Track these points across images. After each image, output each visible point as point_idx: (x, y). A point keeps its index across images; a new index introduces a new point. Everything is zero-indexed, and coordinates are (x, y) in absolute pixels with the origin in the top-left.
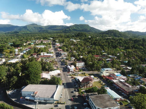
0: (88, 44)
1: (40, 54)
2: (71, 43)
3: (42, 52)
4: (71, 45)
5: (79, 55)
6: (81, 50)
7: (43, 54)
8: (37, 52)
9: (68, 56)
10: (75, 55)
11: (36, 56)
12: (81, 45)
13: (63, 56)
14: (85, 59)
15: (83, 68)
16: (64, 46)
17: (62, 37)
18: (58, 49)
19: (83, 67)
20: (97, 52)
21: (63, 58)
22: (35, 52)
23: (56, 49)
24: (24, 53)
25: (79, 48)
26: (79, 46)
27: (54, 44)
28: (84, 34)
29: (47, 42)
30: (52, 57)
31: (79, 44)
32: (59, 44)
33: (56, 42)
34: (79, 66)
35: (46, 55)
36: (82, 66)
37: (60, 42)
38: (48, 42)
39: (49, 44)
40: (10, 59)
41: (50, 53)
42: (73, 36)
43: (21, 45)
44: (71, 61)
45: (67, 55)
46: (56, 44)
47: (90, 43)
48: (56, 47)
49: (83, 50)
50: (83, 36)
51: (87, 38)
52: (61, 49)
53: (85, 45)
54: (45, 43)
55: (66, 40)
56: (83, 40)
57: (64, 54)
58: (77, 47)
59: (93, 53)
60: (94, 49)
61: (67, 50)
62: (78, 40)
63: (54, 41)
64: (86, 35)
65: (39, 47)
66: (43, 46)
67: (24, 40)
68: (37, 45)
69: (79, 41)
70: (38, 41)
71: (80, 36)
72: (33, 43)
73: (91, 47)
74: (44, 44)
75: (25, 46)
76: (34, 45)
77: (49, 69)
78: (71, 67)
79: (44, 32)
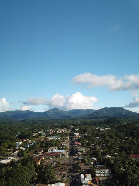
0: (121, 134)
1: (47, 151)
2: (96, 133)
3: (51, 146)
4: (95, 137)
5: (104, 154)
6: (109, 144)
7: (51, 150)
8: (44, 147)
9: (87, 155)
10: (97, 153)
11: (42, 153)
12: (111, 136)
13: (79, 153)
14: (113, 162)
15: (107, 182)
16: (85, 137)
17: (86, 124)
18: (76, 143)
19: (108, 180)
20: (136, 148)
21: (78, 159)
22: (41, 147)
23: (72, 143)
24: (27, 148)
25: (107, 141)
26: (107, 138)
27: (72, 135)
28: (116, 119)
29: (64, 132)
30: (63, 155)
31: (108, 135)
32: (79, 134)
33: (74, 132)
34: (100, 176)
35: (55, 153)
36: (106, 176)
37: (81, 132)
38: (65, 131)
39: (66, 135)
40: (5, 157)
41: (62, 149)
42: (101, 123)
43: (29, 136)
44: (89, 165)
45: (85, 153)
46: (75, 135)
47: (125, 134)
48: (74, 139)
49: (113, 144)
50: (116, 123)
51: (121, 125)
52: (79, 143)
53: (117, 136)
54: (60, 134)
55: (90, 129)
56: (115, 128)
57: (81, 151)
58: (104, 141)
59: (128, 151)
60: (130, 143)
61: (88, 144)
62: (108, 129)
63: (73, 130)
64: (119, 122)
65: (50, 139)
66: (55, 138)
67: (35, 129)
68: (50, 135)
69: (109, 130)
70: (51, 131)
71: (111, 122)
72: (45, 134)
73: (126, 139)
74: (59, 135)
75: (34, 137)
76: (45, 136)
77: (48, 180)
78: (85, 177)
79: (66, 118)
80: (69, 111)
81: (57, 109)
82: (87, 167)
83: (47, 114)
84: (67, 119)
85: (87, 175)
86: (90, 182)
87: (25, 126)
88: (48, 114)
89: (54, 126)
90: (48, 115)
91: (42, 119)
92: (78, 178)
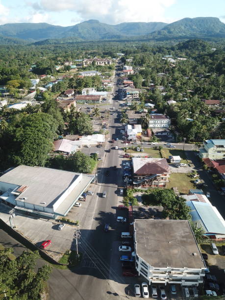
0: (202, 69)
1: (80, 93)
2: (159, 66)
3: (86, 86)
4: (158, 72)
5: (167, 98)
6: (178, 84)
7: (86, 92)
8: (76, 88)
9: (141, 100)
10: (156, 97)
11: (72, 96)
12: (183, 72)
13: (128, 97)
14: (176, 109)
15: (164, 134)
16: (141, 72)
17: (146, 51)
18: (125, 81)
19: (165, 131)
20: (218, 91)
21: (126, 105)
22: (71, 86)
23: (119, 82)
24: (48, 88)
25: (175, 80)
26: (177, 74)
27: (120, 69)
28: (201, 42)
29: (106, 63)
30: (104, 99)
31: (179, 70)
32: (131, 68)
33: (125, 64)
34: (154, 128)
35: (92, 96)
36: (164, 127)
37: (136, 64)
38: (109, 63)
39: (110, 68)
40: (18, 101)
41: (103, 90)
42: (173, 49)
43: (50, 69)
44: (141, 113)
45: (138, 97)
46: (125, 69)
47: (208, 67)
48: (123, 75)
49: (184, 84)
50: (198, 49)
51: (206, 53)
52: (129, 82)
53: (194, 72)
54: (100, 66)
55: (151, 59)
56: (195, 58)
57: (132, 94)
58: (170, 79)
59: (206, 94)
60: (212, 83)
61: (144, 84)
62: (182, 59)
63: (123, 60)
64: (204, 46)
65: (84, 74)
66: (92, 73)
67: (59, 59)
68: (84, 69)
69: (183, 62)
70: (86, 62)
71: (190, 47)
72: (75, 66)
73: (208, 77)
74: (98, 68)
75: (58, 71)
76: (77, 70)
77: (81, 130)
78: (133, 128)
79: (113, 39)
80: (117, 26)
81: (97, 22)
82: (137, 116)
83: (78, 30)
84: (114, 41)
85: (136, 126)
86: (140, 134)
87: (42, 53)
88: (80, 31)
89: (91, 54)
90: (80, 33)
91: (71, 41)
92: (124, 130)
